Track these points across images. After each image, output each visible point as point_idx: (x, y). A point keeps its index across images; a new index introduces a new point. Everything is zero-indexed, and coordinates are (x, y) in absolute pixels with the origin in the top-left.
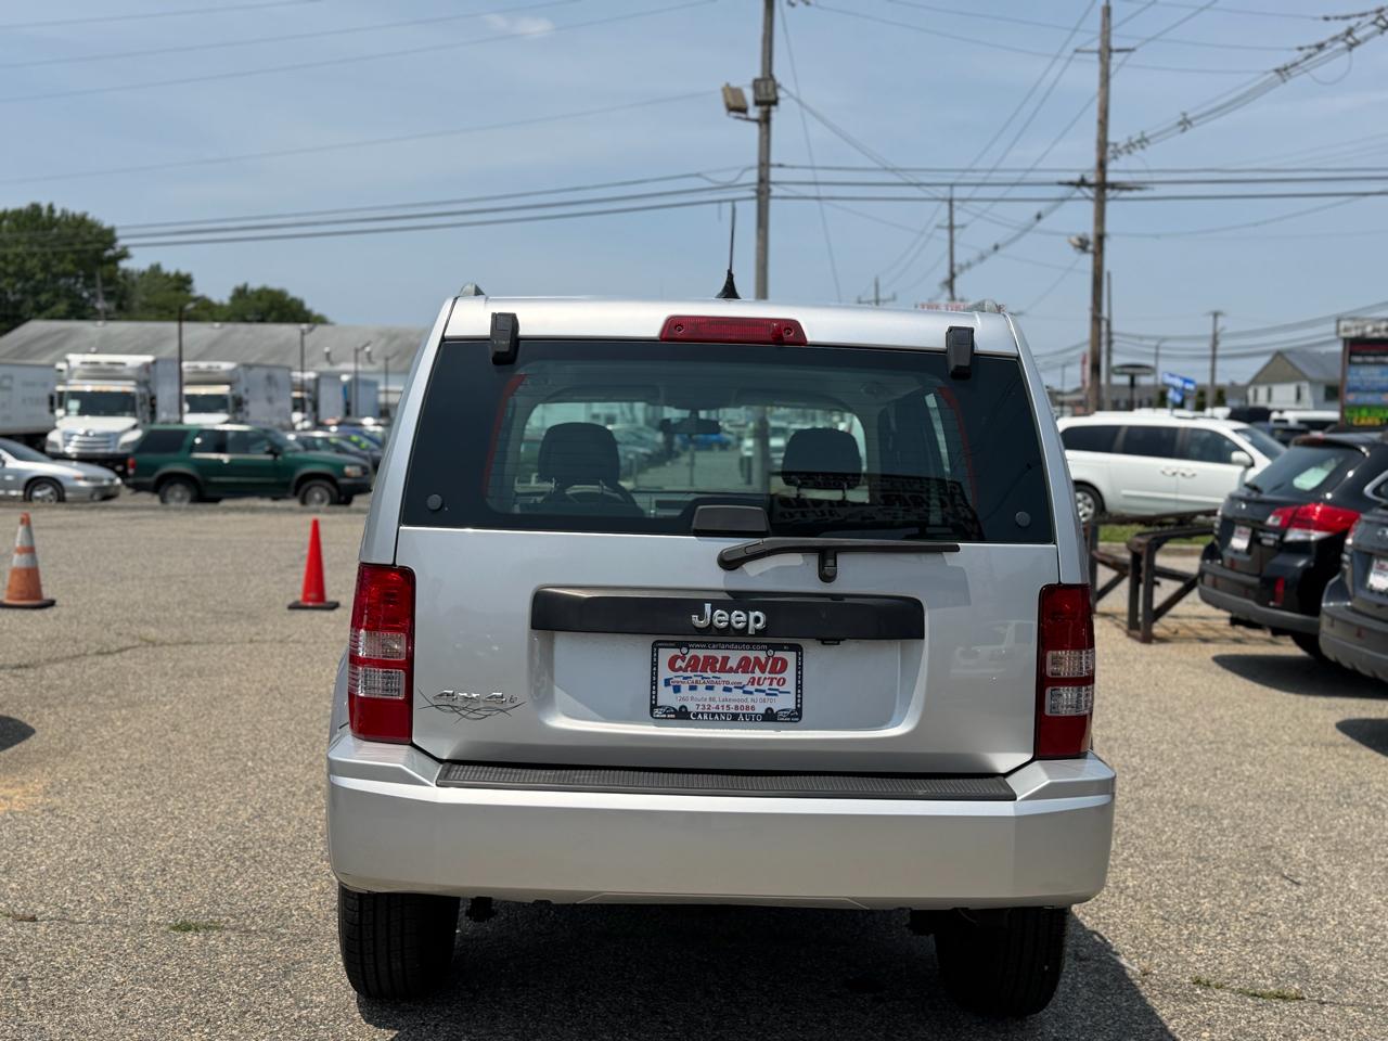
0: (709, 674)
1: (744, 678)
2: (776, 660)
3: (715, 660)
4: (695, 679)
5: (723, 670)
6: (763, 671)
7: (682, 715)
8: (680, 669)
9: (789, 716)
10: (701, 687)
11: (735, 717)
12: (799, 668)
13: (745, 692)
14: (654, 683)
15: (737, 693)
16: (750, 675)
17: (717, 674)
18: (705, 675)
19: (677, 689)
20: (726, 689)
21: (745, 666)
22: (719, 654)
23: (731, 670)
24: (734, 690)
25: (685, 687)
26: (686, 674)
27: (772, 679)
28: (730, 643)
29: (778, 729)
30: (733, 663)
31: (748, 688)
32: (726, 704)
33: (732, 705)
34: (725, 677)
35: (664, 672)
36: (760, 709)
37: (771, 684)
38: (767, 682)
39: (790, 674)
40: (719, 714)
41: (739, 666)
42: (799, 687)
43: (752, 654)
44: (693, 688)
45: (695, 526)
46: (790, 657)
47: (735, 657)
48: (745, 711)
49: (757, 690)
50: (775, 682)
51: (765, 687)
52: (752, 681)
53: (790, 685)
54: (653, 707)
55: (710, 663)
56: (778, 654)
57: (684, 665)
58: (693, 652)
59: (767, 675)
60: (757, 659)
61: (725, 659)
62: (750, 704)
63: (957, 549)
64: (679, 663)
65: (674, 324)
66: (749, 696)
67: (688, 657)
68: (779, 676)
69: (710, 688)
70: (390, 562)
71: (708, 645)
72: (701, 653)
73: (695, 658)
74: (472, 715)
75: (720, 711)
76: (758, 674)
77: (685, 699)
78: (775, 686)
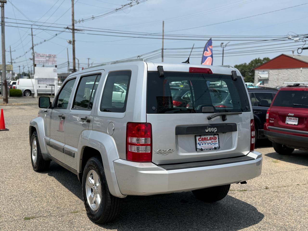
0: (205, 141)
1: (210, 141)
2: (215, 137)
4: (203, 142)
5: (207, 140)
6: (213, 140)
7: (202, 150)
8: (200, 141)
9: (218, 148)
10: (204, 144)
11: (210, 149)
12: (219, 139)
13: (211, 144)
14: (196, 144)
16: (211, 141)
17: (206, 141)
18: (204, 141)
19: (200, 145)
20: (208, 144)
21: (210, 139)
22: (206, 137)
23: (208, 140)
24: (209, 144)
25: (201, 144)
27: (215, 141)
28: (208, 135)
29: (216, 151)
30: (208, 139)
31: (211, 143)
32: (208, 147)
33: (209, 147)
34: (207, 141)
35: (198, 142)
36: (214, 147)
39: (217, 140)
40: (208, 149)
42: (219, 142)
43: (211, 136)
44: (203, 144)
45: (203, 111)
46: (217, 136)
47: (209, 137)
48: (211, 148)
49: (213, 144)
51: (214, 143)
53: (217, 142)
54: (196, 149)
55: (205, 139)
56: (215, 136)
57: (201, 140)
58: (202, 137)
59: (214, 140)
60: (212, 137)
61: (207, 138)
62: (212, 146)
63: (241, 113)
64: (200, 140)
65: (191, 69)
66: (211, 145)
67: (201, 138)
68: (215, 140)
69: (205, 144)
70: (146, 122)
71: (204, 135)
72: (203, 137)
73: (202, 138)
74: (165, 154)
76: (212, 140)
77: (201, 147)
78: (215, 142)
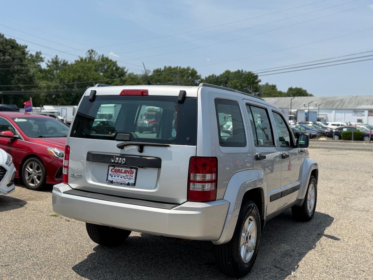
0: (118, 173)
1: (124, 175)
2: (131, 171)
3: (120, 170)
4: (115, 174)
5: (121, 173)
7: (112, 182)
8: (113, 172)
9: (132, 185)
10: (116, 176)
11: (121, 184)
12: (136, 173)
13: (125, 178)
14: (108, 175)
15: (123, 178)
16: (126, 174)
17: (120, 174)
18: (117, 173)
19: (112, 176)
20: (121, 177)
21: (125, 172)
22: (120, 169)
23: (122, 173)
25: (113, 176)
26: (114, 173)
27: (130, 175)
28: (123, 166)
29: (130, 188)
30: (123, 171)
31: (125, 177)
33: (122, 181)
34: (121, 174)
35: (110, 172)
36: (127, 183)
37: (130, 177)
38: (129, 176)
39: (134, 175)
40: (117, 183)
41: (124, 172)
42: (136, 178)
43: (127, 169)
44: (115, 176)
45: (116, 139)
46: (134, 170)
47: (124, 170)
48: (124, 183)
49: (127, 178)
50: (131, 176)
51: (129, 177)
52: (126, 176)
53: (134, 178)
54: (107, 180)
55: (119, 171)
56: (132, 170)
59: (129, 175)
60: (128, 170)
61: (122, 170)
62: (125, 181)
63: (169, 146)
64: (113, 170)
65: (123, 91)
66: (125, 179)
67: (115, 169)
68: (131, 175)
69: (118, 177)
70: (68, 145)
71: (118, 166)
72: (117, 168)
73: (116, 169)
74: (76, 179)
75: (119, 182)
76: (128, 174)
77: (113, 179)
78: (131, 177)
